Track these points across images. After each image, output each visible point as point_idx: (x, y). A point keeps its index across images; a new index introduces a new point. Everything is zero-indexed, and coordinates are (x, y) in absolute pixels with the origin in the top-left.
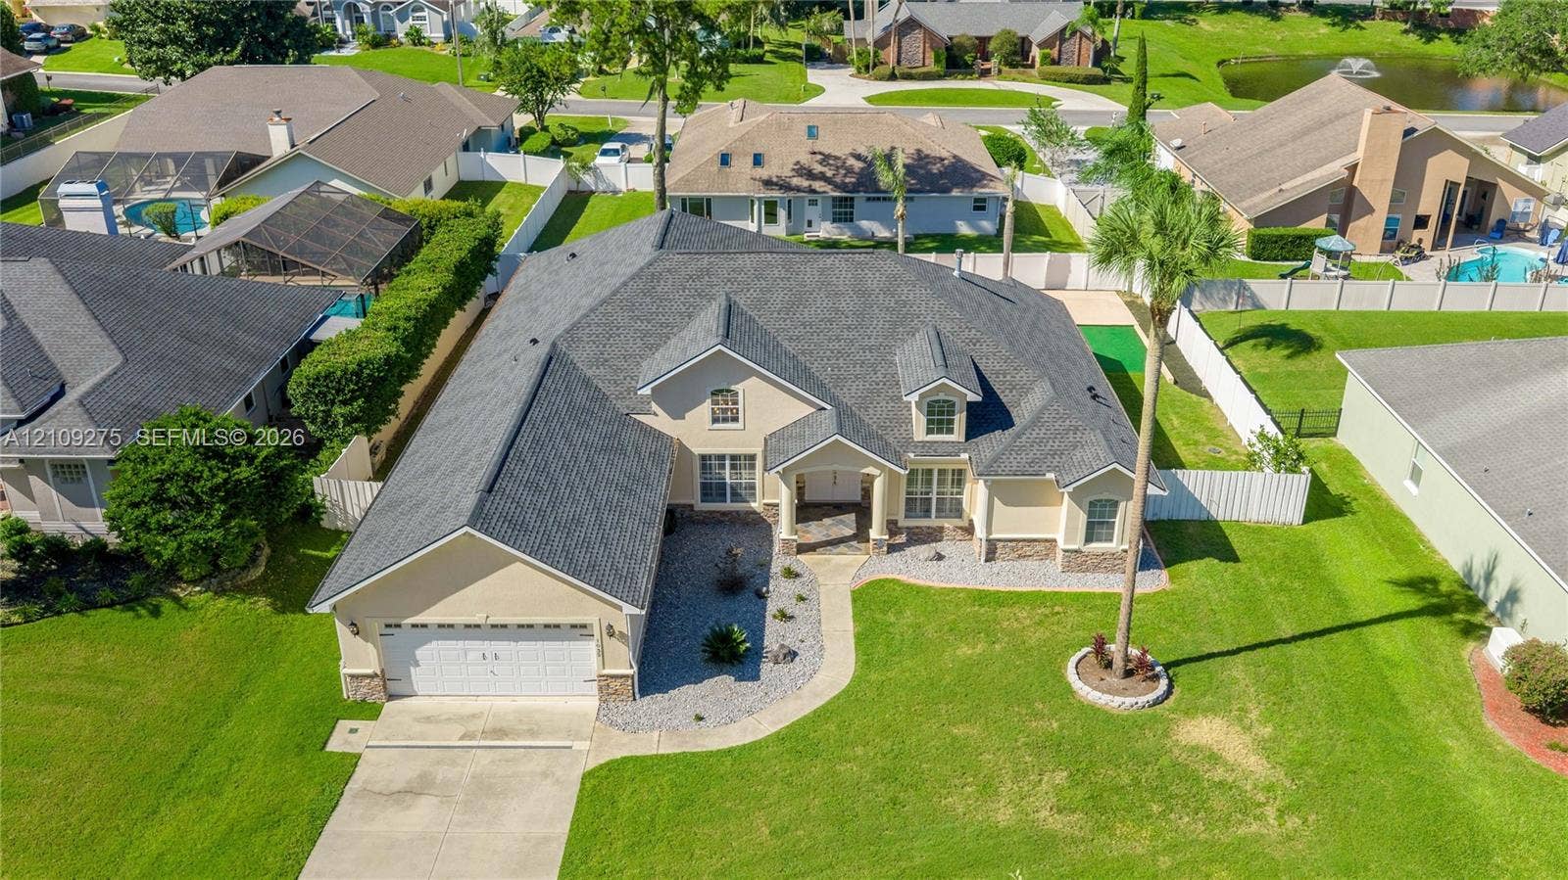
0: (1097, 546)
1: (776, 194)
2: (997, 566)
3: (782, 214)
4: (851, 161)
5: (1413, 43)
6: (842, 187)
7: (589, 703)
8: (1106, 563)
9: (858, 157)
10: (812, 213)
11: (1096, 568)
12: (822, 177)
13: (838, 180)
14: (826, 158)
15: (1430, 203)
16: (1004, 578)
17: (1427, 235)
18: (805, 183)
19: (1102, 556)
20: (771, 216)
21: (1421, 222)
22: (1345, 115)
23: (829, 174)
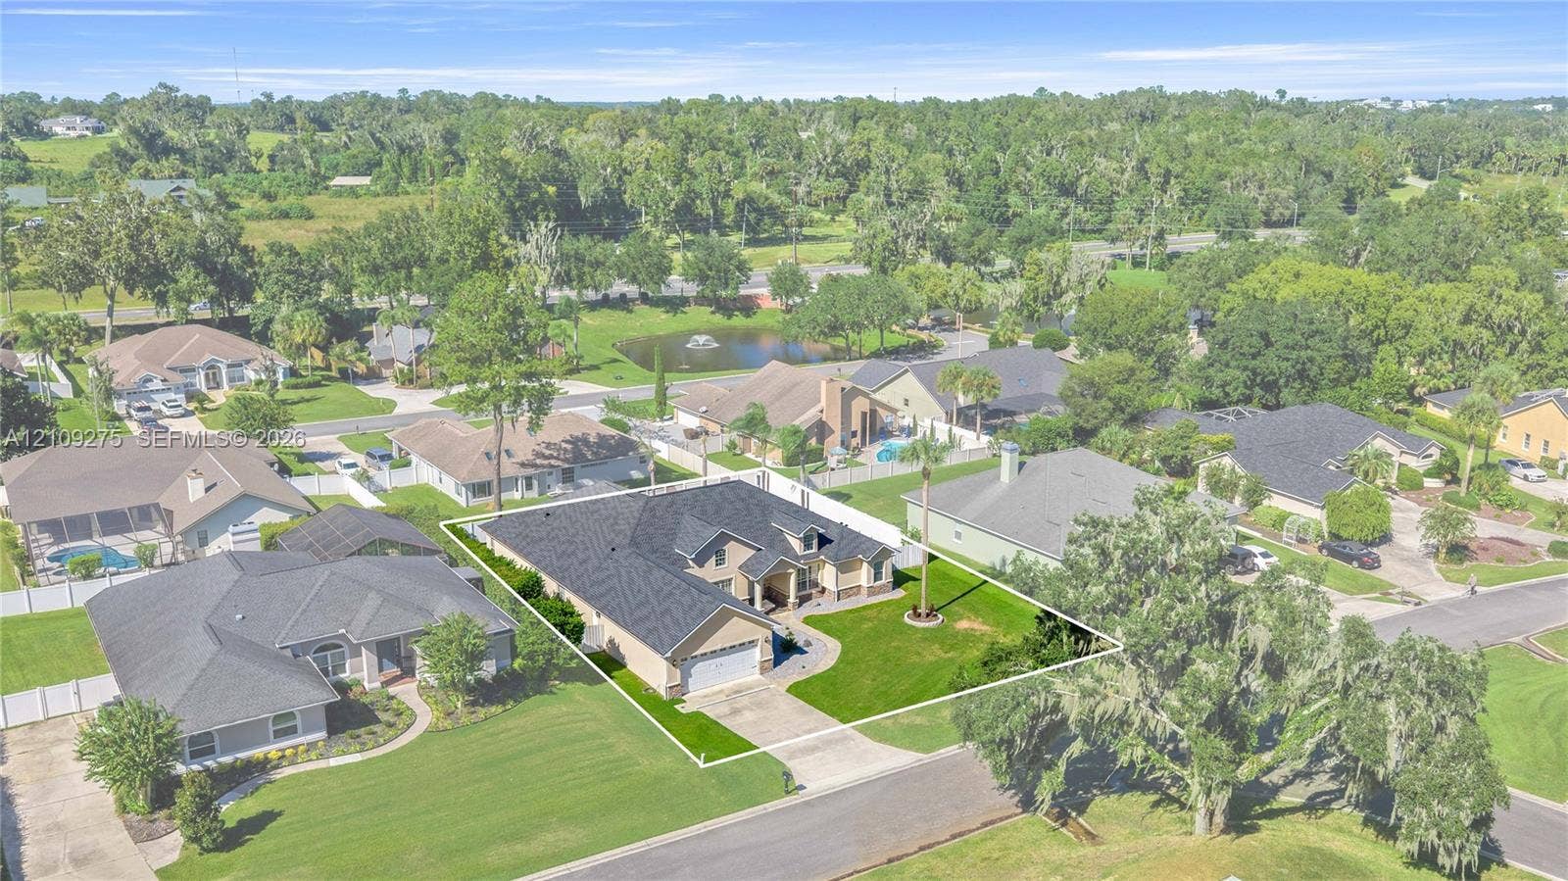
0: (878, 583)
1: (531, 471)
2: (841, 601)
3: (535, 483)
4: (564, 445)
5: (719, 319)
6: (566, 460)
7: (757, 676)
8: (881, 590)
9: (567, 442)
10: (549, 480)
11: (879, 593)
12: (551, 457)
13: (562, 456)
14: (548, 445)
15: (856, 424)
16: (847, 604)
17: (857, 440)
18: (546, 462)
19: (881, 587)
20: (529, 486)
21: (854, 434)
22: (798, 384)
23: (555, 454)
